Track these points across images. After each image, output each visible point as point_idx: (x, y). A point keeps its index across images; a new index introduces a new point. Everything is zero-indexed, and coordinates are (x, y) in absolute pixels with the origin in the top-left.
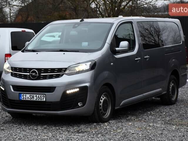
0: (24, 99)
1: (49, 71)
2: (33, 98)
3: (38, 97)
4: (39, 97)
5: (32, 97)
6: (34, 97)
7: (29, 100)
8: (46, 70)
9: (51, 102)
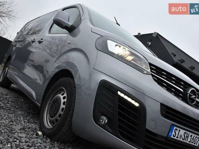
0: (175, 138)
2: (187, 138)
4: (194, 138)
7: (181, 140)
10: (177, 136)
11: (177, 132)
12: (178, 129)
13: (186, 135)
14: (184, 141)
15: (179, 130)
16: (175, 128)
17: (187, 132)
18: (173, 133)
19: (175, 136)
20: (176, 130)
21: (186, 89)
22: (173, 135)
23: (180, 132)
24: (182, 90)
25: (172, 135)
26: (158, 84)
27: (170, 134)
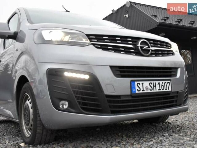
2: (155, 87)
3: (162, 85)
9: (177, 92)
10: (142, 89)
11: (141, 86)
12: (141, 83)
13: (152, 86)
14: (153, 91)
15: (143, 83)
16: (136, 83)
17: (152, 82)
18: (137, 88)
19: (140, 90)
20: (138, 85)
21: (135, 43)
22: (138, 90)
23: (144, 84)
24: (131, 46)
25: (136, 90)
26: (103, 50)
27: (133, 90)
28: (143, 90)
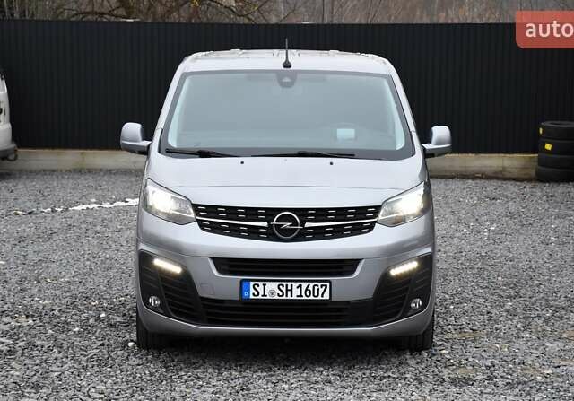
0: (260, 297)
1: (332, 214)
2: (289, 292)
3: (307, 289)
4: (311, 288)
5: (287, 290)
6: (291, 290)
7: (277, 297)
8: (321, 214)
9: (348, 302)
10: (261, 293)
11: (260, 289)
12: (261, 284)
13: (284, 289)
14: (284, 297)
16: (252, 283)
17: (285, 284)
18: (252, 291)
19: (258, 295)
20: (256, 286)
22: (254, 294)
23: (266, 286)
25: (251, 294)
27: (246, 294)
28: (264, 295)
